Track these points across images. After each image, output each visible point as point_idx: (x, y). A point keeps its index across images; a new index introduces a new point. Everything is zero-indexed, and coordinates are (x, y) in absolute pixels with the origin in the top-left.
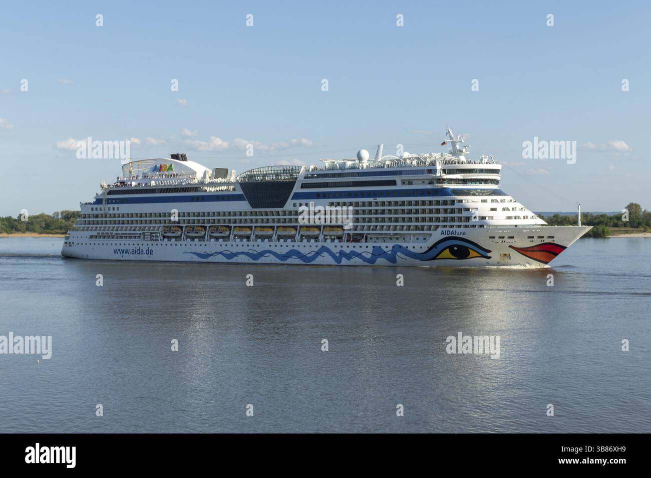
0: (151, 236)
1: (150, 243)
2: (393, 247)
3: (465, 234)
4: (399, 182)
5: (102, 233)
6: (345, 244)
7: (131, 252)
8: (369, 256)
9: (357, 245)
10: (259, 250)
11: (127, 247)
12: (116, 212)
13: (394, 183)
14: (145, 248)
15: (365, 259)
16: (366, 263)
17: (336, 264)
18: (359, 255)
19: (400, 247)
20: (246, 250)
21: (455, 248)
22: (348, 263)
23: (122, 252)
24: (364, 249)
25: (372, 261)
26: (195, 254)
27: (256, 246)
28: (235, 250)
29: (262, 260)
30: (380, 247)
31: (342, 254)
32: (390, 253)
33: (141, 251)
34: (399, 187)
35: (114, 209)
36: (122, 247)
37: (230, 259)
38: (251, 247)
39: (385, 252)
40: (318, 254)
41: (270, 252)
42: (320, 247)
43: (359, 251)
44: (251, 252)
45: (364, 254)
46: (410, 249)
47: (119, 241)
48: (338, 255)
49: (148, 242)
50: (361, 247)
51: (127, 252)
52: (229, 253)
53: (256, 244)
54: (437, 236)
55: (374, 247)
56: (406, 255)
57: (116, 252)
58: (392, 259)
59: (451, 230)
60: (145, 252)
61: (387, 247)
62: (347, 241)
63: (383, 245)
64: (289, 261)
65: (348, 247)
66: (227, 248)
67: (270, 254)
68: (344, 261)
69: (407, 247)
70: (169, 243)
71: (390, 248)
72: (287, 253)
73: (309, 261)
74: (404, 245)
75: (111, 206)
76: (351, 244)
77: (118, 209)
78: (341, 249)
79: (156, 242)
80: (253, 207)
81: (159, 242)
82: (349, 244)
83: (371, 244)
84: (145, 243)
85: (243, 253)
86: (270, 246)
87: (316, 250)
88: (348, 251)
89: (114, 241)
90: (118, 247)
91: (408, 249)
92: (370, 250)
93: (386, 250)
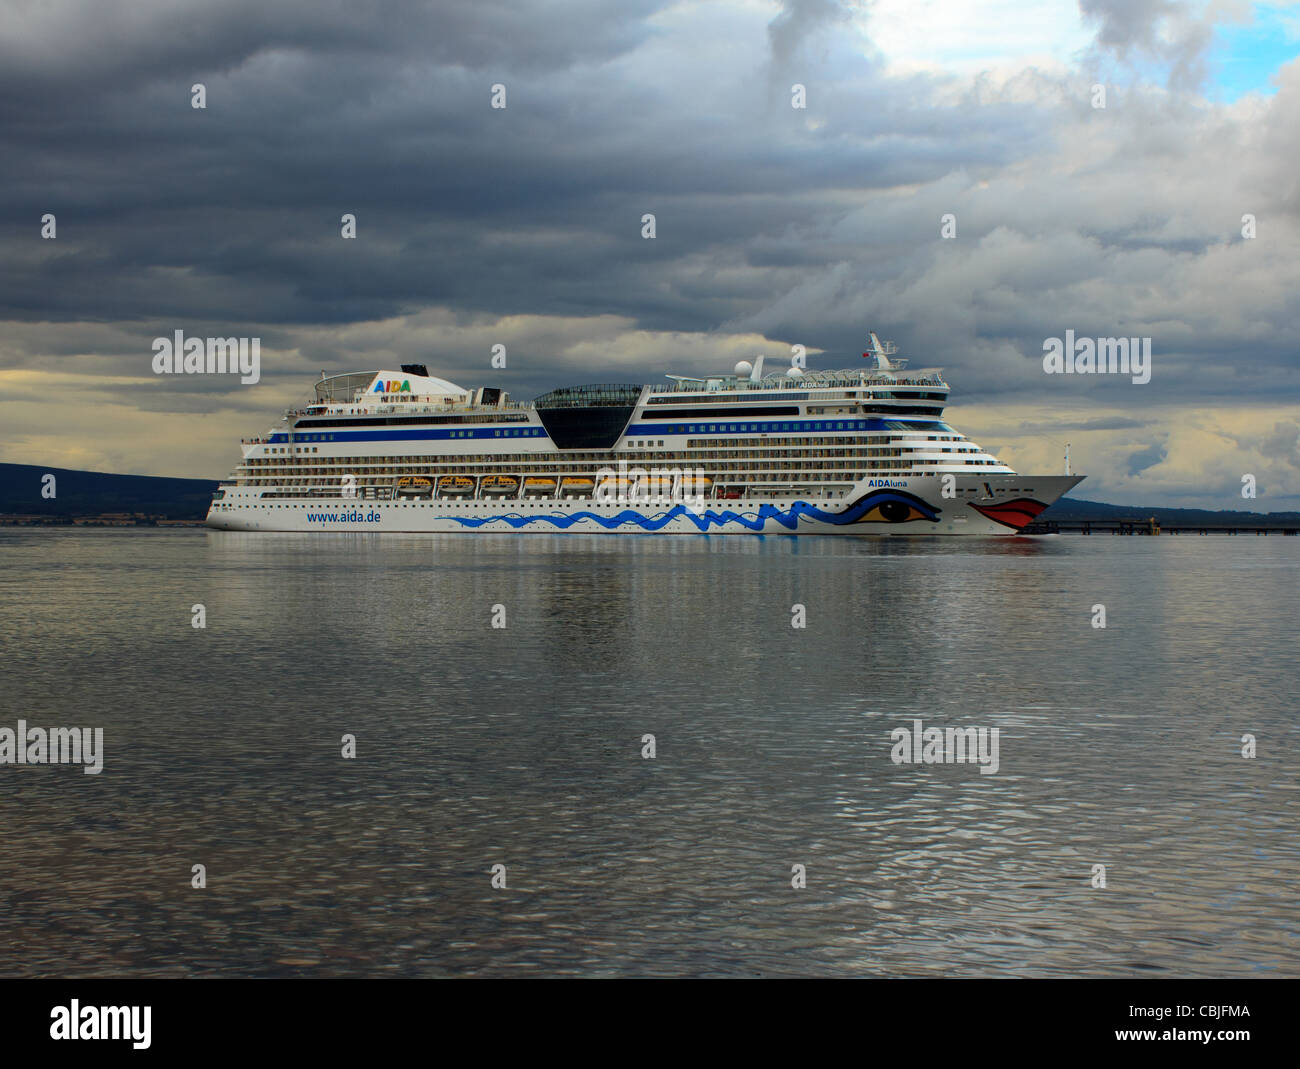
0: (377, 493)
1: (375, 503)
2: (793, 505)
3: (905, 485)
4: (803, 410)
5: (286, 489)
6: (714, 502)
7: (339, 518)
8: (754, 519)
9: (734, 502)
10: (570, 512)
11: (332, 511)
12: (311, 455)
13: (794, 411)
14: (365, 512)
15: (747, 524)
16: (749, 530)
17: (700, 531)
18: (738, 518)
19: (804, 505)
20: (547, 512)
21: (889, 506)
22: (719, 529)
23: (322, 518)
24: (745, 508)
25: (758, 526)
26: (458, 519)
27: (564, 506)
28: (527, 513)
29: (574, 527)
30: (772, 505)
31: (710, 516)
32: (787, 513)
33: (358, 516)
34: (803, 417)
35: (307, 450)
36: (324, 511)
37: (518, 527)
38: (556, 508)
39: (779, 513)
40: (669, 517)
41: (589, 515)
42: (672, 506)
43: (737, 511)
44: (556, 515)
45: (745, 517)
46: (820, 507)
47: (316, 501)
48: (702, 518)
49: (371, 503)
50: (740, 505)
51: (333, 518)
52: (516, 517)
53: (564, 503)
54: (862, 488)
55: (761, 505)
56: (813, 517)
57: (312, 518)
58: (790, 522)
59: (884, 479)
60: (365, 518)
61: (783, 505)
62: (718, 498)
63: (776, 503)
64: (621, 528)
65: (719, 505)
66: (512, 510)
67: (588, 519)
68: (713, 527)
69: (815, 505)
70: (410, 503)
71: (788, 507)
72: (618, 516)
73: (655, 528)
74: (810, 501)
75: (302, 446)
76: (725, 502)
77: (315, 450)
78: (709, 508)
79: (388, 503)
80: (559, 447)
81: (392, 503)
82: (721, 501)
83: (757, 502)
84: (366, 504)
85: (541, 517)
86: (589, 506)
87: (668, 510)
88: (719, 512)
89: (308, 502)
90: (316, 511)
91: (817, 507)
92: (756, 509)
93: (781, 509)
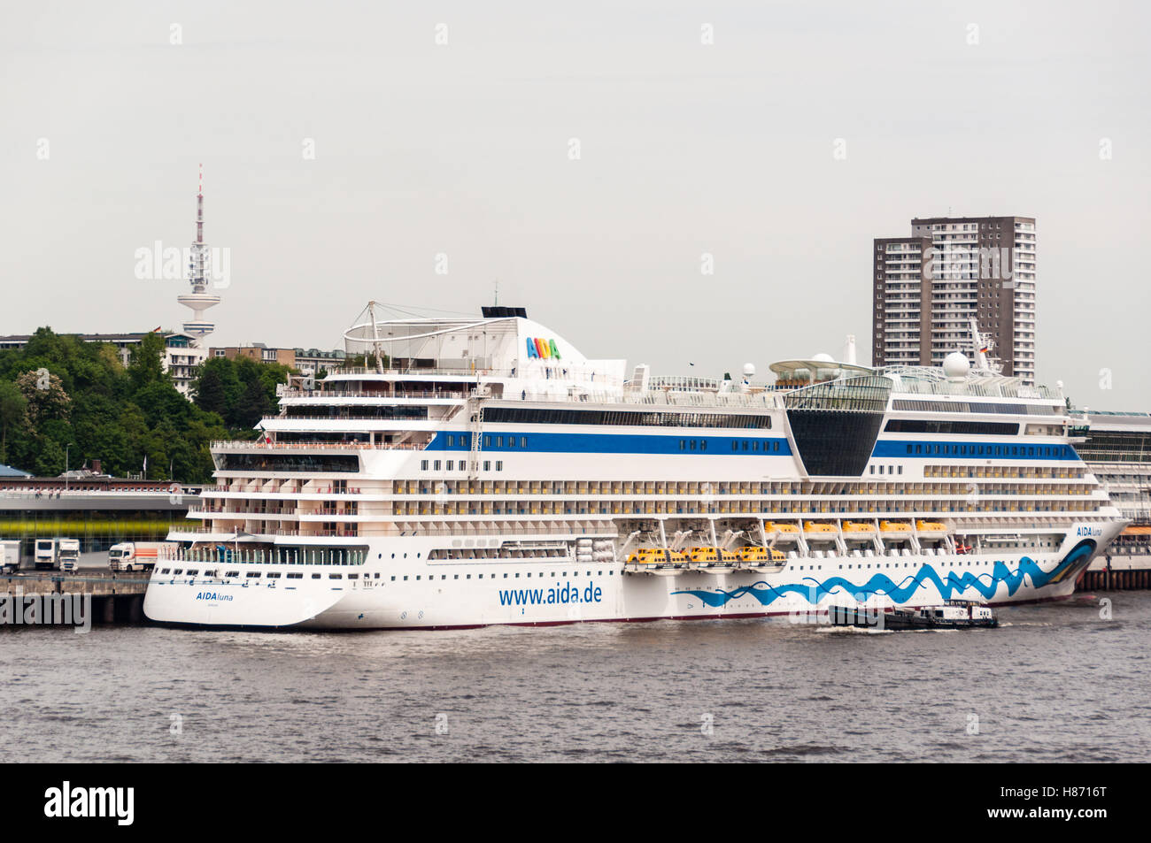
0: (594, 551)
1: (593, 568)
2: (1021, 562)
4: (1022, 428)
7: (545, 597)
8: (988, 583)
9: (973, 559)
10: (823, 579)
11: (534, 584)
12: (492, 475)
14: (581, 584)
17: (945, 602)
18: (977, 581)
19: (1028, 561)
22: (960, 598)
23: (521, 597)
24: (982, 567)
25: (991, 592)
26: (699, 595)
27: (815, 568)
28: (777, 581)
29: (825, 602)
30: (1004, 563)
31: (953, 579)
32: (1015, 573)
33: (571, 593)
34: (1022, 438)
36: (523, 585)
37: (766, 603)
38: (808, 572)
39: (1009, 573)
40: (917, 582)
41: (841, 582)
42: (920, 566)
43: (975, 572)
44: (807, 584)
45: (982, 579)
47: (512, 566)
48: (947, 582)
49: (588, 567)
50: (978, 564)
51: (536, 597)
52: (765, 588)
53: (815, 563)
54: (1072, 538)
55: (995, 563)
56: (1032, 578)
57: (505, 598)
59: (1087, 525)
60: (581, 595)
61: (1012, 562)
63: (1008, 559)
64: (871, 602)
65: (961, 564)
66: (761, 577)
67: (840, 588)
68: (954, 595)
69: (1037, 562)
71: (1016, 565)
72: (869, 583)
73: (905, 601)
75: (492, 457)
77: (499, 466)
78: (951, 568)
79: (612, 567)
80: (810, 473)
81: (617, 567)
83: (992, 558)
84: (583, 568)
85: (792, 587)
86: (840, 567)
87: (917, 573)
88: (961, 573)
89: (500, 566)
90: (512, 585)
92: (990, 570)
93: (1011, 568)
